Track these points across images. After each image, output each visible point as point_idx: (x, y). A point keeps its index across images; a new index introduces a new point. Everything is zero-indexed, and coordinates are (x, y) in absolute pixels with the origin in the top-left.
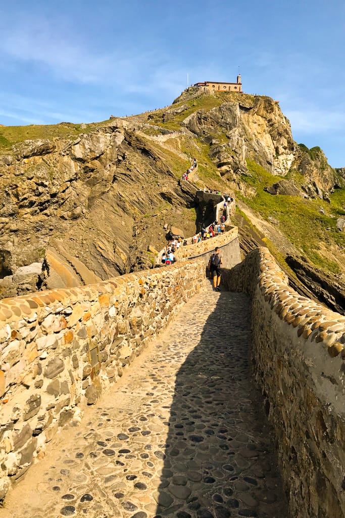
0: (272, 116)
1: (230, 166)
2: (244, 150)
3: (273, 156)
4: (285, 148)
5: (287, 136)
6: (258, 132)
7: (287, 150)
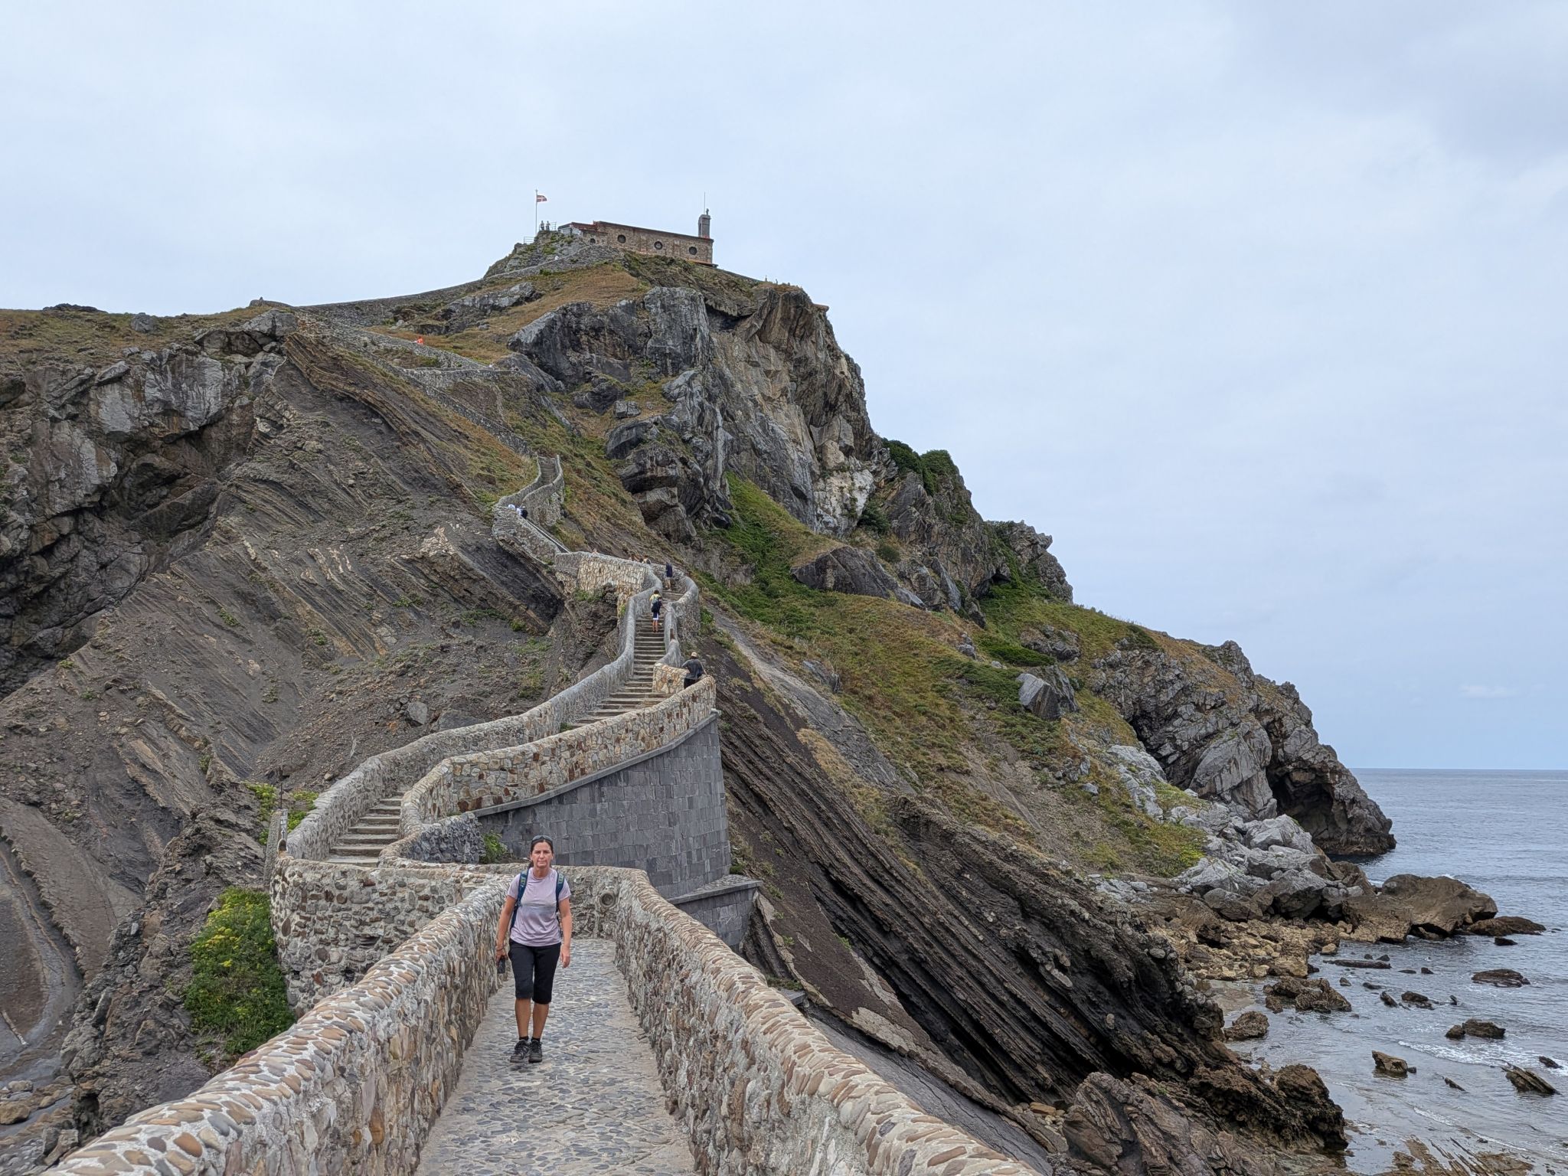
0: (809, 349)
1: (675, 491)
2: (720, 445)
3: (812, 473)
4: (848, 451)
5: (853, 415)
6: (763, 395)
7: (853, 459)
